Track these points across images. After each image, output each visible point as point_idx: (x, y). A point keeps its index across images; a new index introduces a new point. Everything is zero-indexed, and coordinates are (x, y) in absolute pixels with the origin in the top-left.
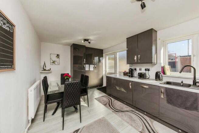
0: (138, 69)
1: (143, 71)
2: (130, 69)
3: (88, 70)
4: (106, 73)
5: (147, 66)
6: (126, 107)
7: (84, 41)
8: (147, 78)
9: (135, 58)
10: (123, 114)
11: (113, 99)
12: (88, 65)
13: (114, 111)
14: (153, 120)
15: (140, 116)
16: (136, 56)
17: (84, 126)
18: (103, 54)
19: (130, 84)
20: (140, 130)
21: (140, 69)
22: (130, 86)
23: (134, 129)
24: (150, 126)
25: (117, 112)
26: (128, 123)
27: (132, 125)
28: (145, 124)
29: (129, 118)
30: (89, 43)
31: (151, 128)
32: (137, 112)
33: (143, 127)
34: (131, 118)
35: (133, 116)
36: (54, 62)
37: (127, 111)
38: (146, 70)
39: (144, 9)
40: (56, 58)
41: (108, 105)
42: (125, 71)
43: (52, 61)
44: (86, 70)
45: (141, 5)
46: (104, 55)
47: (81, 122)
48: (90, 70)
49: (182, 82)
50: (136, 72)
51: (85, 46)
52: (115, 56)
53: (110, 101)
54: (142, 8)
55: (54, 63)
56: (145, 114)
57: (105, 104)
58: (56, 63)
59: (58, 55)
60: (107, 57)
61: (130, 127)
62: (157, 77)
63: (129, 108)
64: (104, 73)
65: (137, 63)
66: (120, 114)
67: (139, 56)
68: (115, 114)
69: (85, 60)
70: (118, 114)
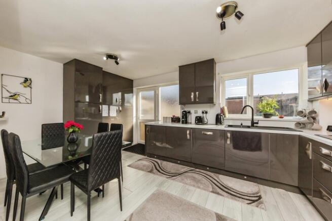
0: (192, 111)
1: (200, 114)
2: (184, 111)
3: (107, 115)
4: (139, 121)
5: (205, 107)
6: (182, 167)
7: (107, 59)
8: (205, 123)
9: (192, 96)
10: (183, 176)
11: (159, 161)
12: (107, 106)
13: (168, 177)
14: (217, 175)
15: (203, 174)
16: (193, 93)
17: (131, 213)
18: (132, 87)
19: (188, 132)
20: (211, 190)
21: (195, 111)
22: (188, 136)
23: (204, 191)
24: (218, 182)
25: (173, 176)
26: (194, 186)
27: (199, 187)
28: (212, 181)
29: (192, 179)
30: (117, 63)
31: (220, 184)
32: (197, 170)
33: (212, 185)
34: (194, 179)
35: (196, 176)
36: (14, 96)
37: (186, 172)
38: (203, 113)
39: (223, 30)
40: (22, 86)
41: (155, 171)
42: (174, 116)
43: (6, 94)
44: (103, 115)
45: (221, 24)
46: (135, 89)
47: (121, 210)
48: (111, 115)
49: (242, 124)
50: (190, 116)
51: (102, 68)
52: (155, 92)
53: (156, 164)
54: (222, 29)
55: (16, 100)
56: (208, 171)
57: (149, 170)
58: (21, 99)
59: (26, 80)
60: (140, 93)
61: (198, 190)
62: (218, 120)
63: (186, 168)
64: (134, 121)
65: (195, 103)
66: (179, 178)
67: (197, 93)
68: (172, 181)
69: (101, 95)
70: (176, 179)
